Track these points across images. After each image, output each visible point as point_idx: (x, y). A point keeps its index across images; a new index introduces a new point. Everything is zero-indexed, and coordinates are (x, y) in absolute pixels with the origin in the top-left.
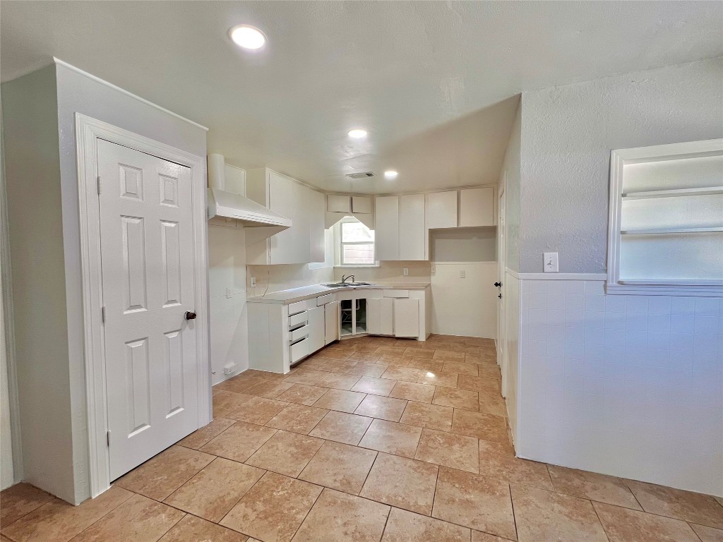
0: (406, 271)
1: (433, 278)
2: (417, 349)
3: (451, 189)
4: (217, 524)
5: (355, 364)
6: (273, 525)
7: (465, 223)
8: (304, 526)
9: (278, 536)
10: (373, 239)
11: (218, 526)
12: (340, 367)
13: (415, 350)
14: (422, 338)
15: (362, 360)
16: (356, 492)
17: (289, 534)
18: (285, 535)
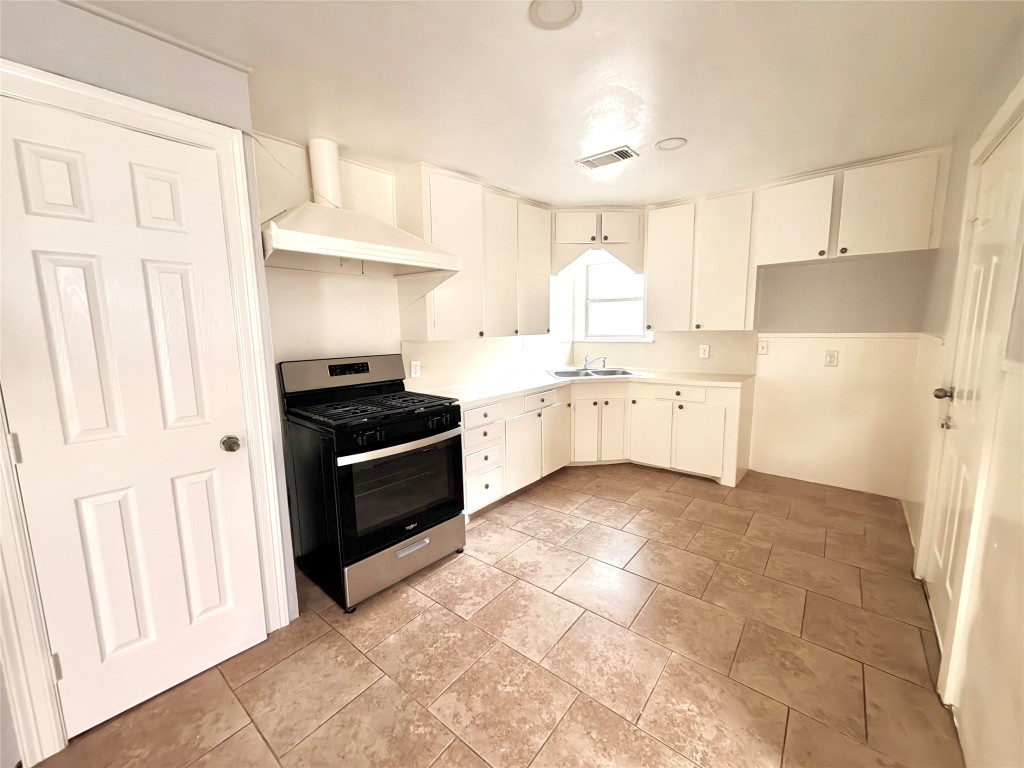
2: (716, 506)
5: (583, 524)
10: (640, 293)
12: (554, 528)
13: (711, 506)
14: (729, 480)
15: (597, 519)
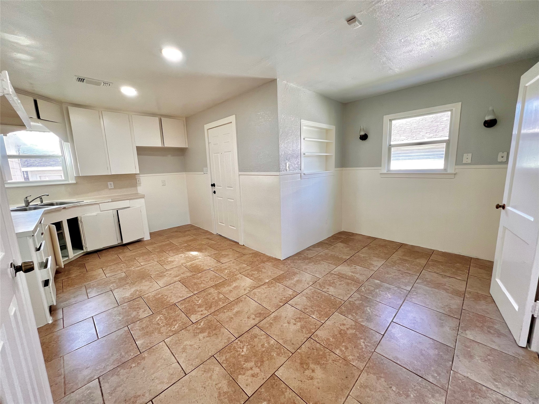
0: (111, 184)
1: (139, 188)
3: (153, 115)
4: (249, 398)
6: (272, 358)
7: (168, 144)
8: (281, 341)
9: (281, 356)
11: (251, 398)
14: (147, 238)
16: (269, 313)
17: (283, 350)
18: (282, 352)
